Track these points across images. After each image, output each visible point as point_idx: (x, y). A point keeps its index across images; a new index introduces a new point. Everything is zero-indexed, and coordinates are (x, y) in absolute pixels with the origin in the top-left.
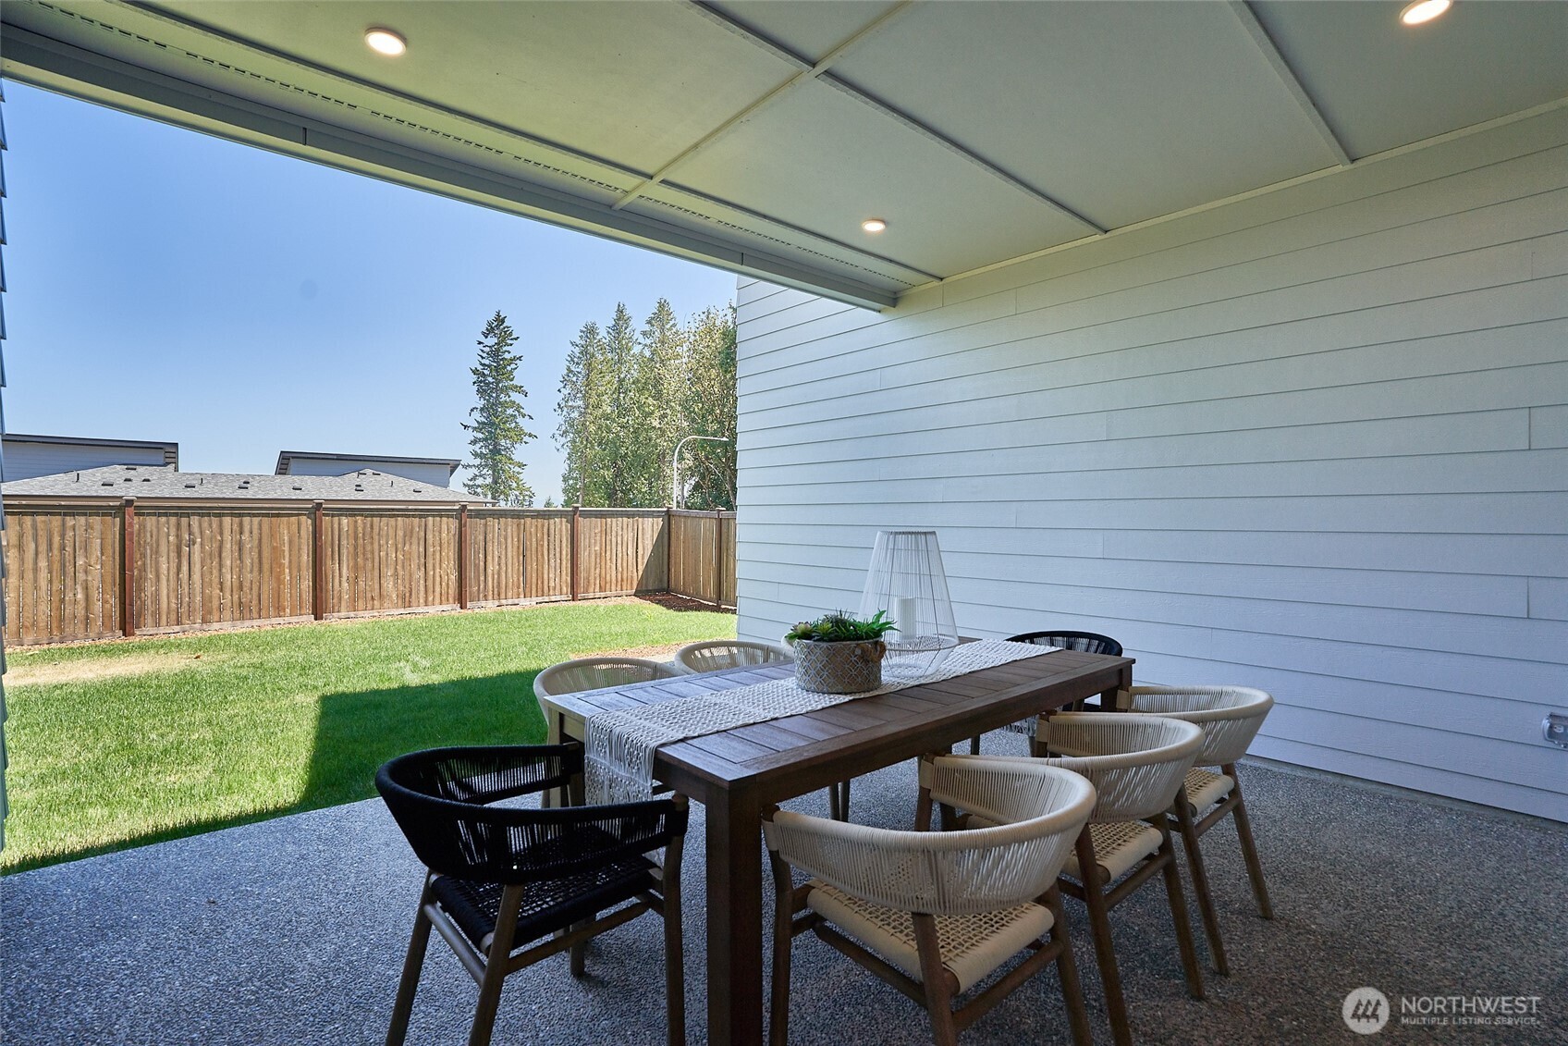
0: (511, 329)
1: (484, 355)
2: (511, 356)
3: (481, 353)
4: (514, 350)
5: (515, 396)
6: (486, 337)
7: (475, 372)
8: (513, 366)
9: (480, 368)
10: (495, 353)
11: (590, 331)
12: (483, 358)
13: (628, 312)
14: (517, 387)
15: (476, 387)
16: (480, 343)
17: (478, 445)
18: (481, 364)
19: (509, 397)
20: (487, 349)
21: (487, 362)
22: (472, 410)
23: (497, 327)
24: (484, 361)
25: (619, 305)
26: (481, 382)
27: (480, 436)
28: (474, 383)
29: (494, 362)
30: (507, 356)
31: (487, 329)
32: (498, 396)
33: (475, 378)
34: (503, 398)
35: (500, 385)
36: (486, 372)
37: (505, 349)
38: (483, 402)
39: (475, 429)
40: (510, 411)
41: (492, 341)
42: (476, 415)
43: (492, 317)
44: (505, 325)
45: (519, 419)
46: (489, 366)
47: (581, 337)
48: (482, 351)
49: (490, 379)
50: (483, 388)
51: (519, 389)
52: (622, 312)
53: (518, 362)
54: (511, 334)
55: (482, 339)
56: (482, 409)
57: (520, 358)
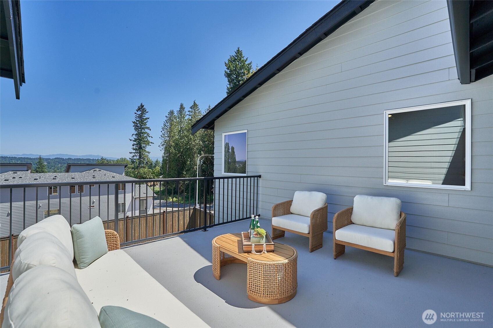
0: (145, 109)
1: (137, 117)
2: (146, 117)
3: (136, 117)
4: (146, 116)
5: (146, 130)
6: (138, 111)
7: (134, 122)
8: (146, 121)
9: (135, 121)
10: (141, 117)
11: (172, 113)
12: (136, 118)
13: (184, 106)
14: (147, 127)
15: (134, 127)
16: (135, 113)
17: (135, 146)
18: (136, 120)
19: (145, 130)
20: (138, 115)
21: (138, 119)
22: (133, 135)
23: (141, 108)
24: (137, 119)
25: (181, 104)
26: (136, 126)
27: (135, 143)
28: (133, 126)
29: (140, 119)
30: (144, 117)
31: (138, 109)
32: (141, 130)
33: (133, 124)
34: (143, 131)
35: (142, 127)
36: (137, 123)
37: (144, 115)
38: (136, 132)
39: (133, 141)
40: (145, 135)
41: (139, 113)
42: (134, 136)
43: (139, 105)
44: (144, 107)
45: (148, 138)
46: (139, 121)
47: (168, 114)
48: (136, 116)
49: (139, 125)
50: (136, 127)
51: (148, 128)
52: (182, 106)
53: (148, 119)
54: (146, 110)
55: (136, 112)
56: (136, 135)
57: (149, 118)
